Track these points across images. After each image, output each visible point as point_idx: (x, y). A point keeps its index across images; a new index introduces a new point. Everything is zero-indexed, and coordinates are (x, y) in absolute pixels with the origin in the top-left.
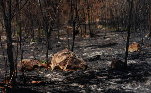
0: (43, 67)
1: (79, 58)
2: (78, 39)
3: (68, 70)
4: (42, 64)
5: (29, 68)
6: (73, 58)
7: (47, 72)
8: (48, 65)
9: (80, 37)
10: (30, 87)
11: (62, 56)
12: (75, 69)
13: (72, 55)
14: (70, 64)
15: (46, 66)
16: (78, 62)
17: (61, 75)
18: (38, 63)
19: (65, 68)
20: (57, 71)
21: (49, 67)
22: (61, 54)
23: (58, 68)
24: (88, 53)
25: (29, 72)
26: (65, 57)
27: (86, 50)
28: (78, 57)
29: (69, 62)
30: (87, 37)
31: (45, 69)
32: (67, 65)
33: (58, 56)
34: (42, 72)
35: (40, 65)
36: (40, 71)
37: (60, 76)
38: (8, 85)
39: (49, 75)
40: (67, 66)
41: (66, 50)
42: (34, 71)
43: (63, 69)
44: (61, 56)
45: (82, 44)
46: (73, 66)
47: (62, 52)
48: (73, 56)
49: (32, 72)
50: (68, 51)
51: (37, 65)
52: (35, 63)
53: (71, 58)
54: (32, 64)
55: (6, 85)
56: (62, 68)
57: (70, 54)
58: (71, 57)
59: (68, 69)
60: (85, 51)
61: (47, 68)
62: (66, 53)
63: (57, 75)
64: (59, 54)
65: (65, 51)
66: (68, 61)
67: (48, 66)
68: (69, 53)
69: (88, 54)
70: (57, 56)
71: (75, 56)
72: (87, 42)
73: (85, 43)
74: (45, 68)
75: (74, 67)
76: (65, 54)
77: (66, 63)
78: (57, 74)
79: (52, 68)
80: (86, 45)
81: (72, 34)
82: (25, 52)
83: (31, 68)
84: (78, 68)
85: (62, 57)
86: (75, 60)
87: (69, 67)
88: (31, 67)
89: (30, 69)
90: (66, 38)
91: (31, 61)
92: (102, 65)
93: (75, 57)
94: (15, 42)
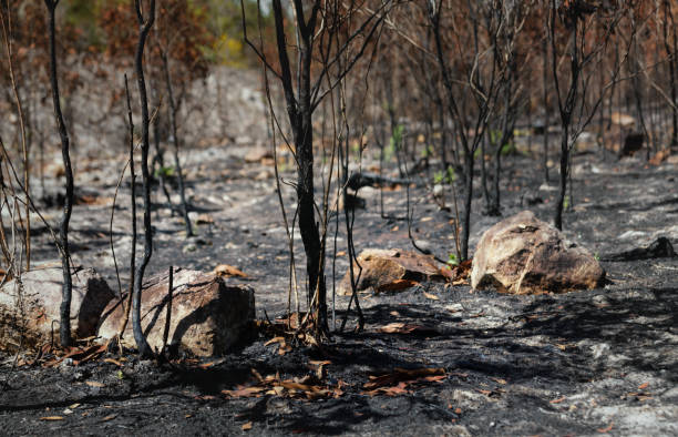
0: (440, 277)
1: (573, 246)
2: (633, 171)
3: (527, 289)
4: (436, 268)
5: (388, 280)
6: (551, 247)
7: (452, 297)
8: (459, 272)
9: (641, 164)
10: (374, 342)
11: (508, 238)
12: (556, 286)
13: (545, 237)
14: (538, 269)
15: (453, 274)
16: (569, 261)
17: (501, 308)
18: (424, 263)
19: (520, 281)
20: (487, 293)
21: (462, 281)
22: (504, 230)
23: (490, 283)
24: (643, 231)
25: (388, 294)
26: (517, 243)
27: (639, 217)
28: (568, 242)
29: (533, 261)
30: (671, 164)
31: (446, 285)
32: (525, 271)
33: (495, 238)
34: (434, 297)
35: (429, 271)
36: (427, 291)
37: (497, 311)
38: (299, 333)
39: (458, 306)
40: (527, 276)
41: (524, 218)
42: (406, 293)
43: (509, 287)
44: (503, 240)
45: (637, 192)
46: (549, 276)
47: (509, 223)
48: (551, 238)
49: (398, 296)
50: (534, 221)
51: (419, 270)
52: (414, 262)
53: (541, 248)
54: (400, 267)
55: (292, 330)
56: (505, 282)
57: (537, 232)
58: (542, 244)
59: (528, 286)
60: (631, 221)
61: (455, 283)
62: (523, 226)
63: (485, 306)
64: (499, 230)
65: (521, 221)
66: (531, 257)
67: (458, 274)
68: (536, 229)
69: (639, 233)
70: (489, 238)
71: (556, 238)
72: (661, 185)
73: (652, 190)
74: (446, 282)
75: (552, 279)
76: (521, 231)
77: (523, 266)
78: (487, 303)
79: (474, 283)
80: (651, 199)
81: (613, 152)
82: (401, 222)
83: (396, 282)
84: (569, 285)
85: (507, 242)
86: (556, 254)
87: (532, 279)
88: (396, 277)
89: (392, 284)
90: (584, 168)
91: (398, 255)
92: (668, 273)
93: (558, 243)
94: (375, 185)
